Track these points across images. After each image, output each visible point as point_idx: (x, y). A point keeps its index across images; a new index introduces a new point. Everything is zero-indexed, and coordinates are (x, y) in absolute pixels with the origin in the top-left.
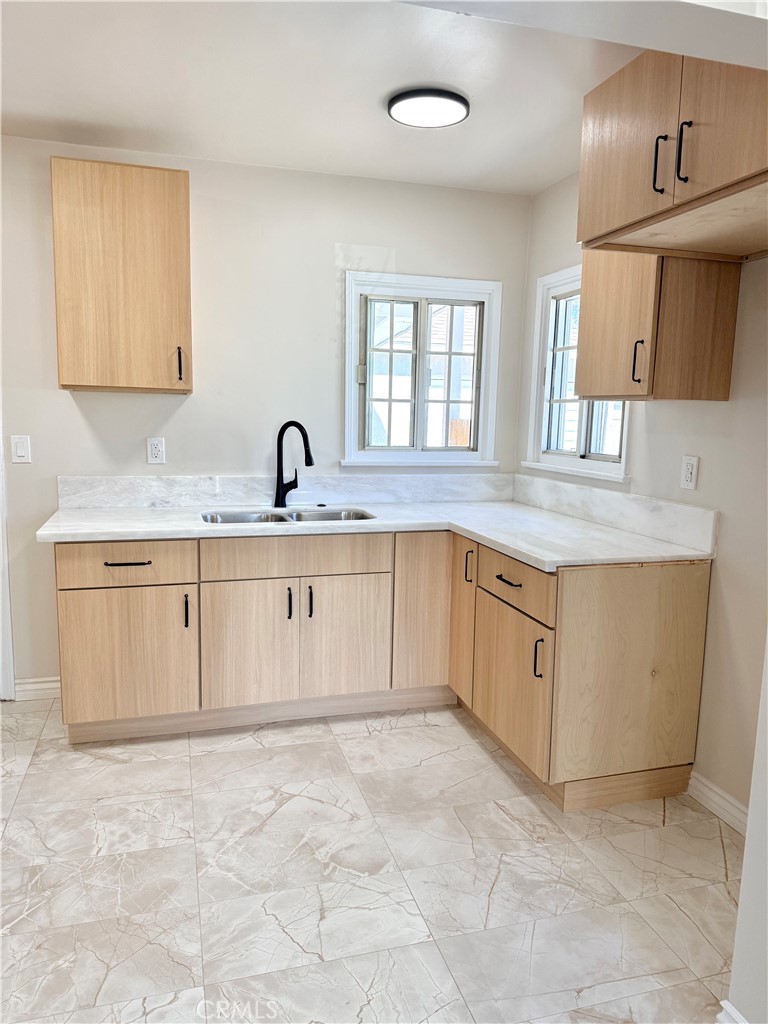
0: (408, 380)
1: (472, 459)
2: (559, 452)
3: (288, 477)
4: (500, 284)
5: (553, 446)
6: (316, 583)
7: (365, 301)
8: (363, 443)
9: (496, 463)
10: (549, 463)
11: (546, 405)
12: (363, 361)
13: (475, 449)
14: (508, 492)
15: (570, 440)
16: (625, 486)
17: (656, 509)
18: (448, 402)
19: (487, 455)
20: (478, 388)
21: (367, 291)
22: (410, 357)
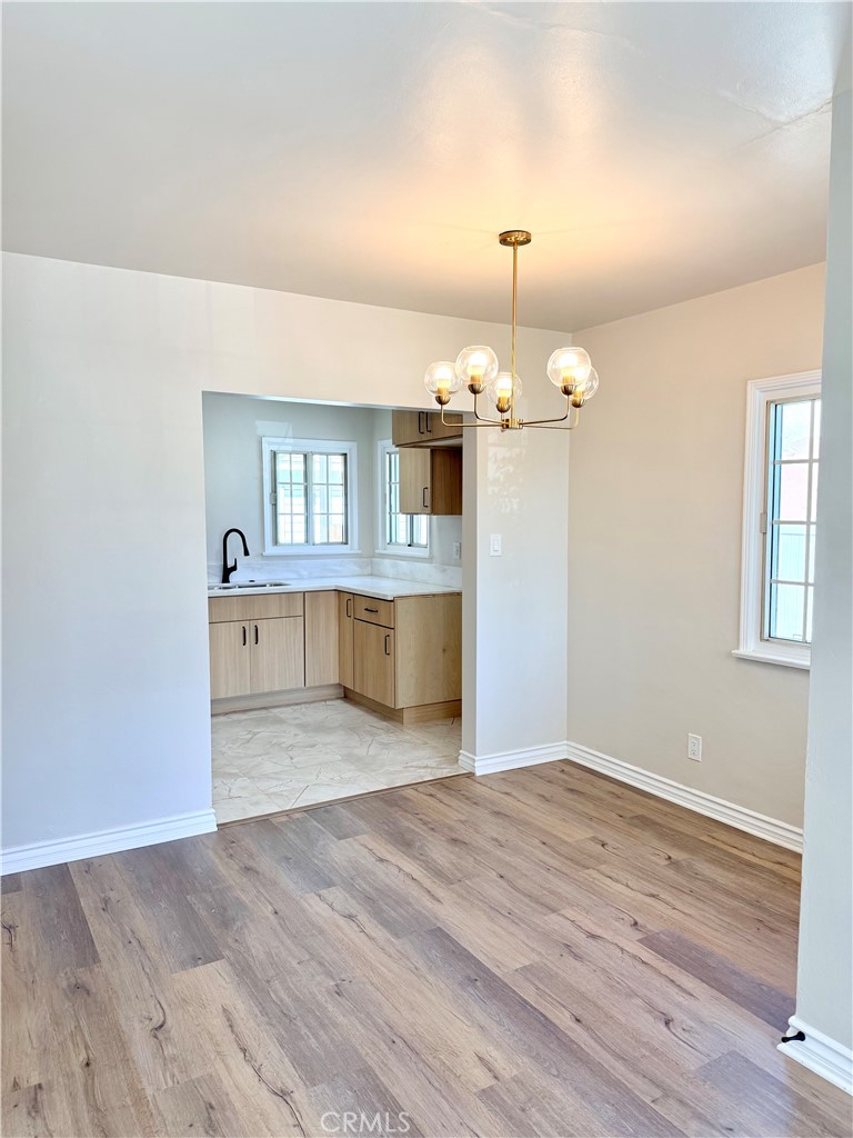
0: (302, 500)
1: (345, 549)
2: (397, 544)
3: (230, 564)
4: (355, 444)
5: (393, 540)
6: (259, 623)
7: (274, 455)
8: (276, 542)
9: (360, 552)
10: (391, 550)
11: (388, 516)
12: (274, 491)
13: (346, 543)
14: (368, 570)
15: (402, 537)
16: (430, 559)
17: (444, 570)
18: (328, 514)
19: (354, 546)
20: (346, 505)
21: (275, 448)
22: (302, 487)
